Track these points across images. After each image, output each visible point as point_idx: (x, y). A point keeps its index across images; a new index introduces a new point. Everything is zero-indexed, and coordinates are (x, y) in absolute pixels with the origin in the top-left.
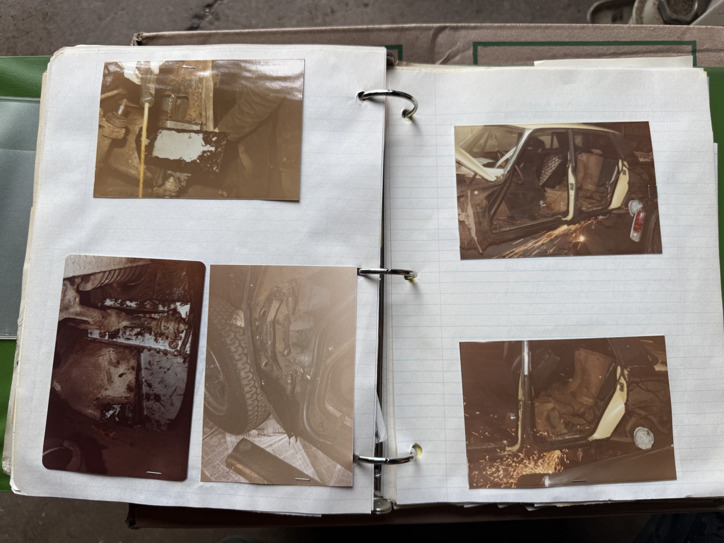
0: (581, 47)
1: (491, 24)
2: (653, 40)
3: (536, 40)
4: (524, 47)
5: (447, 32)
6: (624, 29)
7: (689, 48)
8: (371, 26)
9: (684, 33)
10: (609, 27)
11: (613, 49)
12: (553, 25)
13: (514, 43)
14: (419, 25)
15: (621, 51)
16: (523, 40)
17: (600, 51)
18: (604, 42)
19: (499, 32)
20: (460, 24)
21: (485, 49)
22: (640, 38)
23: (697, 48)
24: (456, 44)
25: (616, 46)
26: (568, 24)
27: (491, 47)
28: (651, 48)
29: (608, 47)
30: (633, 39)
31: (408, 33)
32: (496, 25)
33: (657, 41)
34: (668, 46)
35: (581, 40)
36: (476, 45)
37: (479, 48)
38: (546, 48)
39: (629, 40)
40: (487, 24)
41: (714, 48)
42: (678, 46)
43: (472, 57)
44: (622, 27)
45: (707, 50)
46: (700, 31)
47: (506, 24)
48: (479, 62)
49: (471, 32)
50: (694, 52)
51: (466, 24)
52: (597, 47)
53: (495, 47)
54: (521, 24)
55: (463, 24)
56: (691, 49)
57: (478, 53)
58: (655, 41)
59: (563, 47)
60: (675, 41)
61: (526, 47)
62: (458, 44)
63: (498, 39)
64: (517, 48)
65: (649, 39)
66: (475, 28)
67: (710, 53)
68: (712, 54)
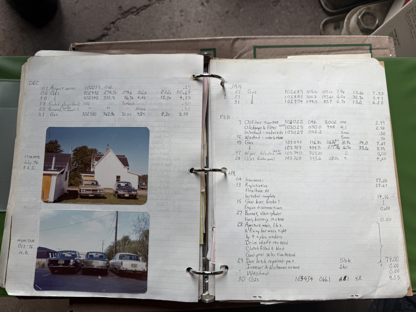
0: (311, 48)
1: (263, 36)
2: (349, 44)
3: (287, 45)
4: (280, 48)
5: (239, 41)
6: (333, 38)
7: (368, 47)
8: (199, 39)
9: (365, 40)
10: (325, 37)
11: (328, 49)
12: (296, 36)
13: (275, 46)
14: (224, 37)
16: (280, 45)
17: (321, 50)
18: (323, 45)
19: (267, 40)
20: (246, 37)
21: (260, 49)
22: (342, 43)
23: (372, 48)
26: (304, 36)
27: (263, 49)
28: (348, 48)
29: (325, 48)
30: (338, 43)
31: (218, 42)
32: (265, 37)
33: (351, 44)
34: (357, 47)
35: (311, 44)
36: (255, 47)
37: (257, 49)
38: (293, 48)
39: (336, 44)
40: (261, 36)
41: (381, 47)
42: (362, 47)
43: (253, 54)
45: (378, 49)
46: (373, 38)
47: (271, 36)
48: (257, 57)
49: (252, 40)
51: (250, 37)
52: (320, 48)
53: (265, 49)
54: (279, 36)
55: (248, 37)
57: (256, 52)
59: (301, 48)
60: (361, 44)
61: (282, 48)
62: (246, 47)
63: (266, 44)
64: (277, 49)
65: (347, 43)
66: (254, 39)
68: (380, 51)
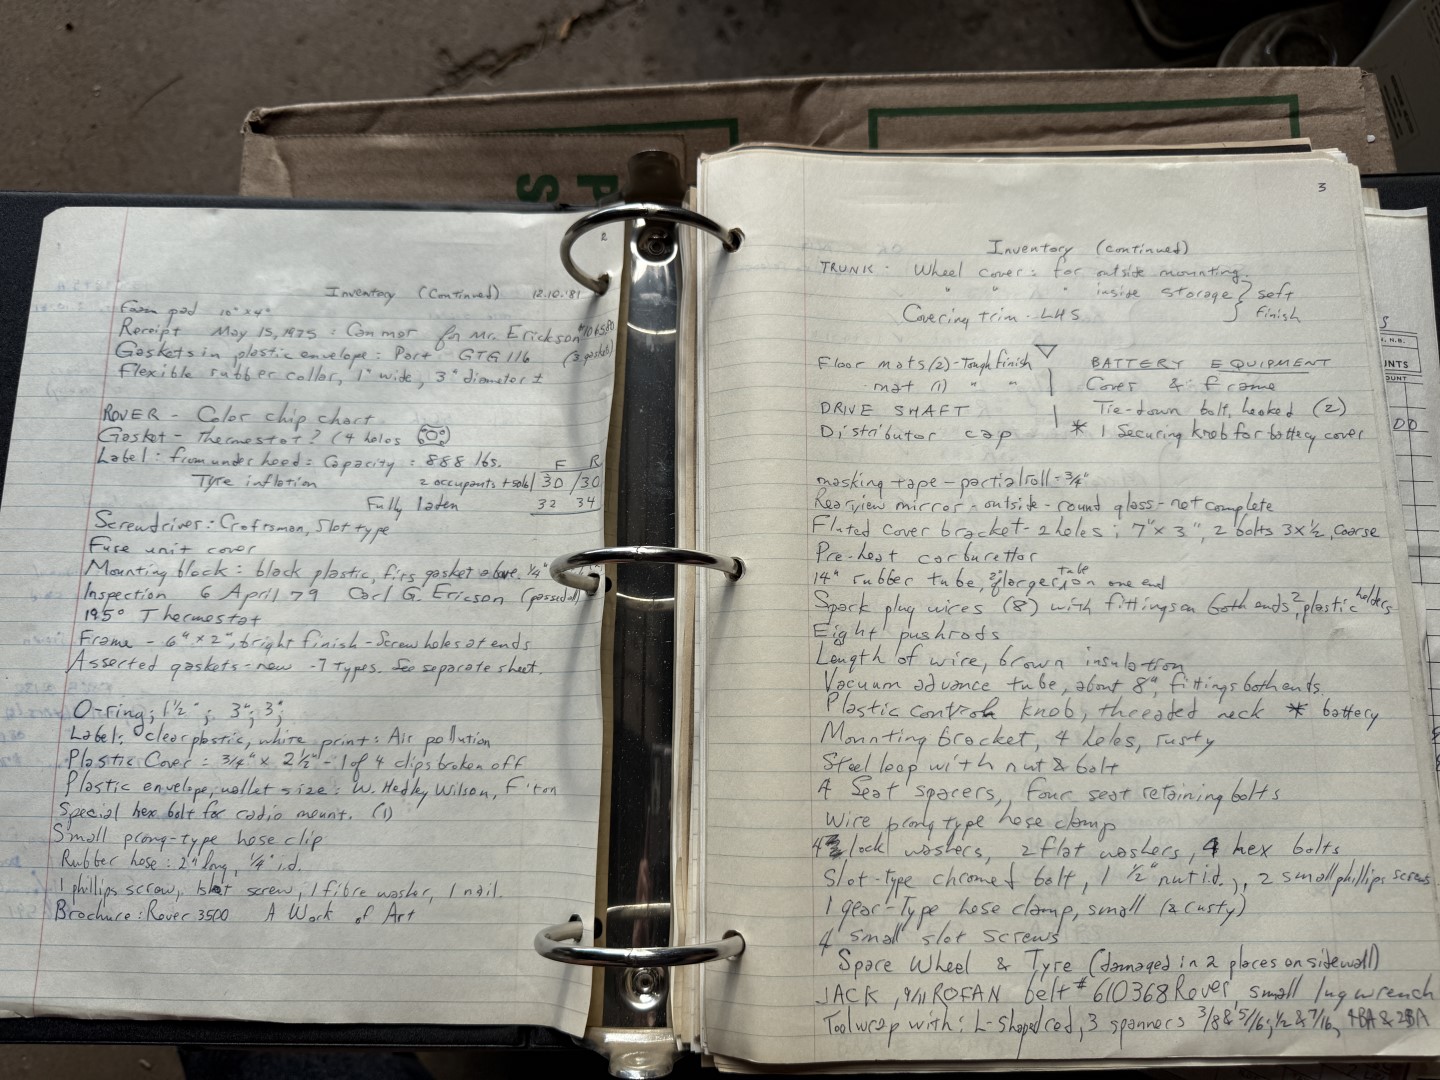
0: (1073, 114)
1: (902, 75)
2: (1213, 97)
3: (988, 104)
4: (965, 116)
5: (819, 91)
6: (1156, 77)
7: (1286, 108)
8: (678, 85)
9: (1273, 81)
10: (1126, 75)
11: (1135, 116)
12: (1020, 73)
13: (947, 108)
14: (767, 80)
15: (1150, 121)
16: (963, 104)
17: (1111, 121)
18: (1118, 104)
19: (918, 90)
20: (844, 77)
21: (892, 120)
22: (1187, 95)
23: (1301, 109)
24: (839, 113)
25: (1142, 112)
26: (1049, 72)
27: (903, 118)
28: (1209, 111)
29: (1126, 113)
30: (1175, 98)
31: (747, 96)
32: (913, 75)
33: (1222, 99)
34: (1243, 108)
35: (1073, 101)
36: (874, 113)
37: (881, 120)
38: (1009, 117)
39: (1165, 99)
40: (896, 76)
41: (1334, 106)
42: (1264, 106)
43: (868, 136)
44: (1152, 73)
46: (1304, 75)
47: (932, 75)
48: (880, 145)
49: (864, 89)
50: (1294, 115)
51: (856, 77)
52: (1106, 113)
53: (915, 119)
54: (960, 74)
55: (850, 77)
56: (1288, 112)
57: (879, 130)
58: (1217, 100)
59: (1040, 115)
60: (1256, 98)
61: (970, 117)
62: (842, 113)
63: (915, 103)
64: (953, 118)
65: (1206, 97)
66: (872, 83)
67: (1326, 116)
68: (1329, 118)
